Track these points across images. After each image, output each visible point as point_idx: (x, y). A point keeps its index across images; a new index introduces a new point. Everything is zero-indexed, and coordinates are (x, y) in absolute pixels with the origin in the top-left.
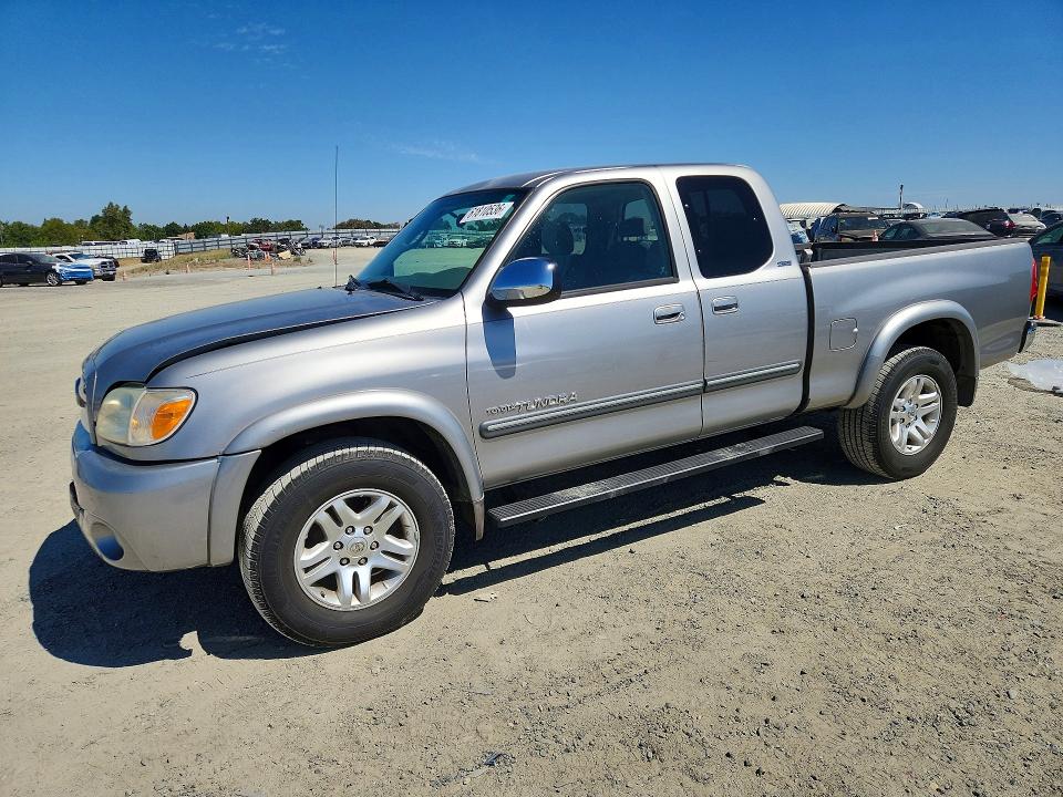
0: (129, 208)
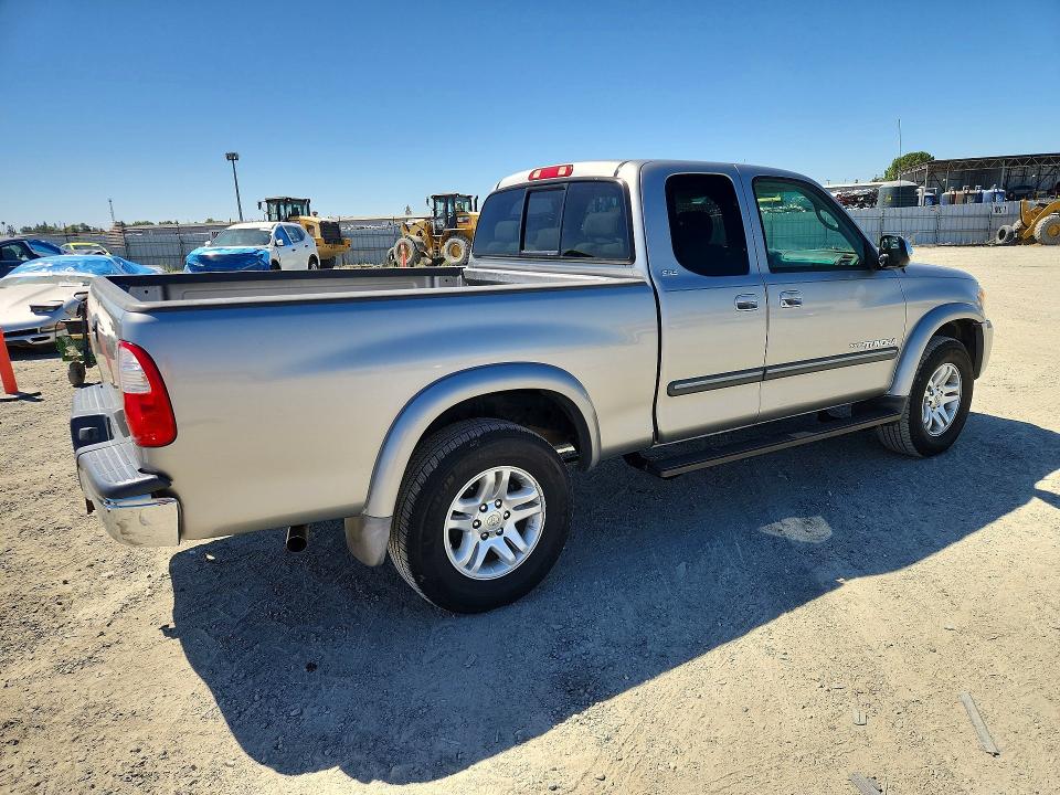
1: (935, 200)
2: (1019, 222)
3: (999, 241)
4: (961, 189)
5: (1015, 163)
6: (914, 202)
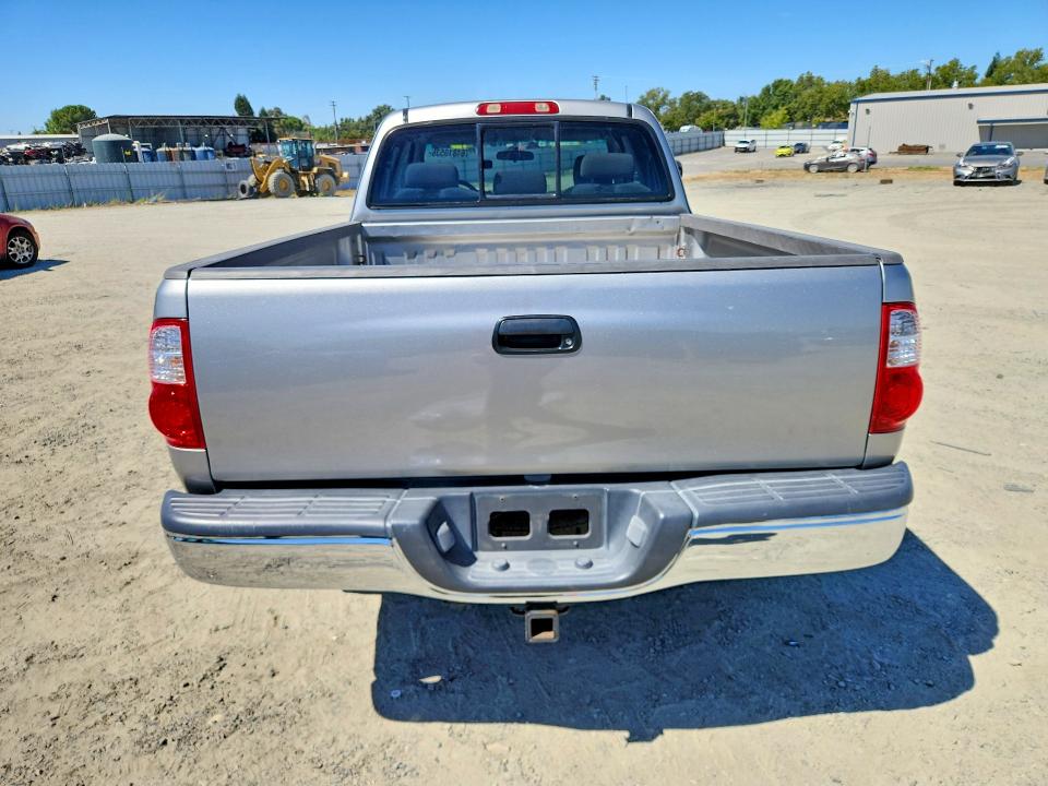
1: (152, 156)
2: (253, 176)
3: (243, 196)
4: (174, 146)
5: (189, 123)
6: (134, 158)
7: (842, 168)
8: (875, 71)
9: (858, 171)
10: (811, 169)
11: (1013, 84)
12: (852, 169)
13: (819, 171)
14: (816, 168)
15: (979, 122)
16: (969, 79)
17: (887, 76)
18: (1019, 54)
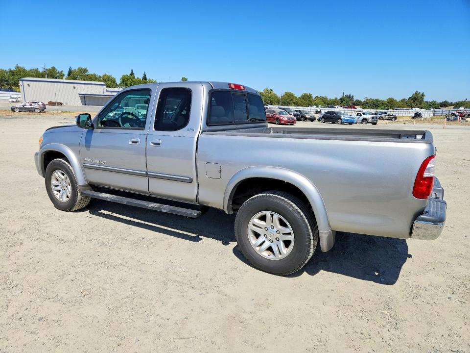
0: (425, 94)
7: (32, 110)
8: (17, 67)
9: (40, 112)
10: (16, 110)
11: (79, 80)
12: (37, 111)
13: (20, 111)
14: (18, 110)
15: (79, 94)
16: (61, 76)
17: (24, 70)
18: (79, 69)
